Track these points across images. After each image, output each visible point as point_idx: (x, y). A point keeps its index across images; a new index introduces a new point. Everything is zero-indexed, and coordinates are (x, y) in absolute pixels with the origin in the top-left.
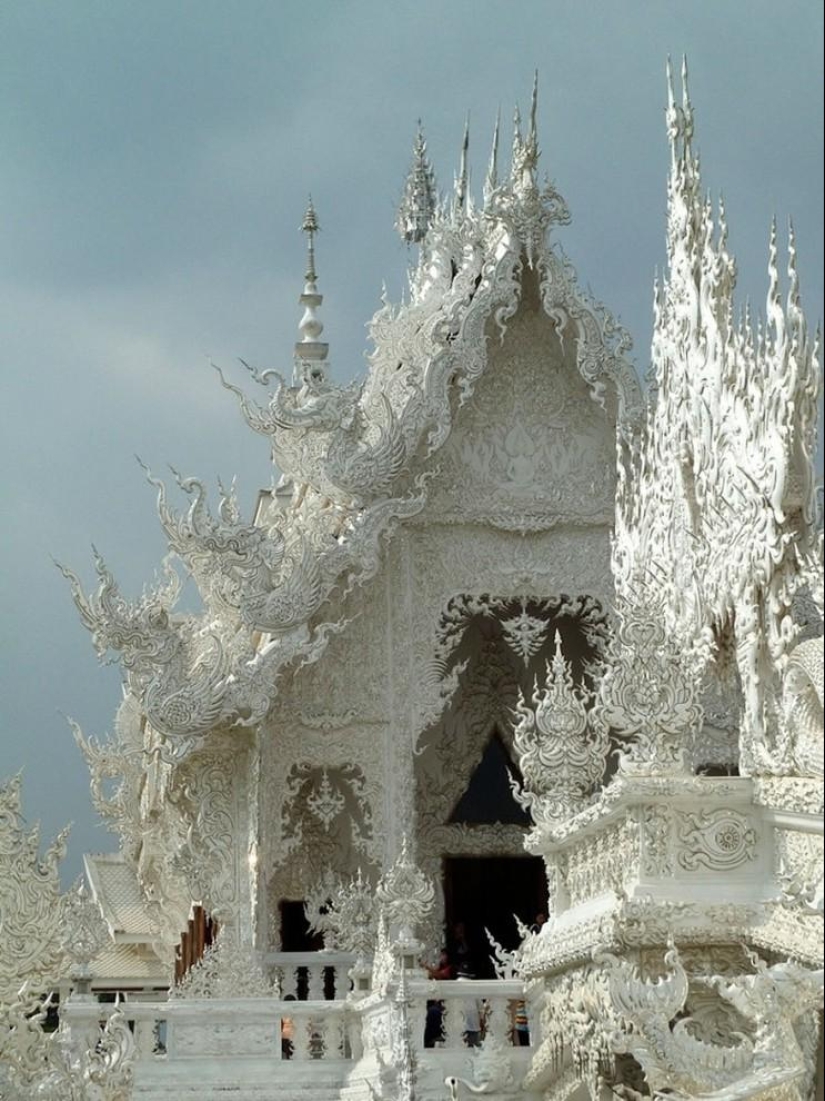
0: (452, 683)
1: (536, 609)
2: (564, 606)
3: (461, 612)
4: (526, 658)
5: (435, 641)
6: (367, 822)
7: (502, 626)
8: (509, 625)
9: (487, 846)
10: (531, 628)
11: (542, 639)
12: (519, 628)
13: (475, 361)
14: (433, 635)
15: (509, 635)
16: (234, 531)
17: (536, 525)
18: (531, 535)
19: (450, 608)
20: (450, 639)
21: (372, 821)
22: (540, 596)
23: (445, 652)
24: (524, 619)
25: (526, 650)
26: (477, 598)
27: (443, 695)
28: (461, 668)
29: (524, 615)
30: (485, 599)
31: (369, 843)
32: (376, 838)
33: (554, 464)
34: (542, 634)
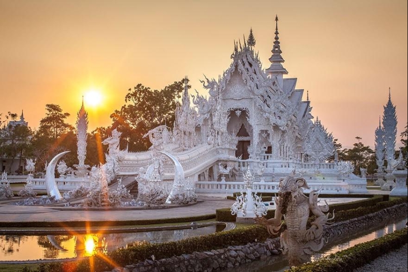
0: (228, 120)
1: (240, 110)
8: (236, 112)
13: (229, 78)
17: (239, 98)
18: (239, 100)
22: (240, 108)
23: (228, 116)
24: (238, 111)
28: (230, 118)
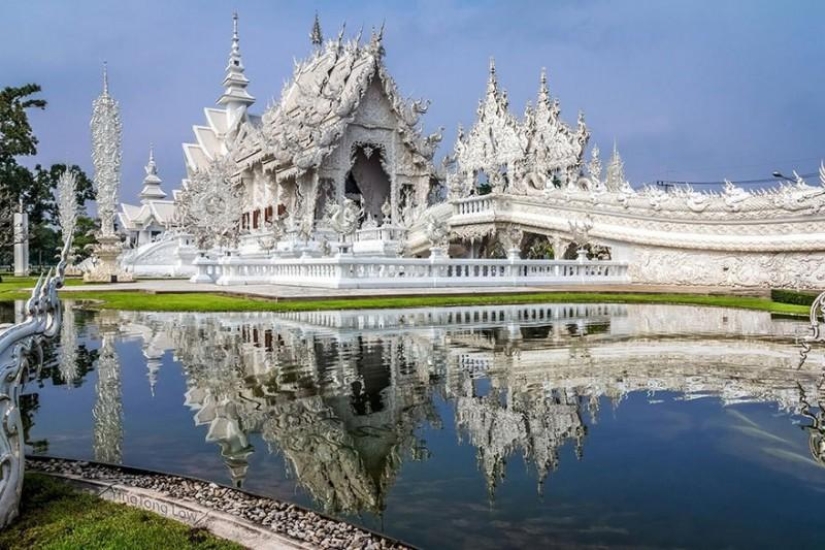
0: (353, 162)
1: (371, 146)
2: (377, 146)
3: (356, 145)
4: (368, 158)
5: (350, 151)
8: (365, 149)
10: (370, 151)
11: (372, 154)
12: (367, 151)
15: (365, 152)
17: (372, 127)
19: (354, 144)
20: (353, 151)
22: (372, 143)
23: (352, 154)
24: (368, 148)
25: (368, 156)
26: (359, 142)
27: (351, 164)
28: (355, 158)
30: (361, 142)
34: (372, 152)
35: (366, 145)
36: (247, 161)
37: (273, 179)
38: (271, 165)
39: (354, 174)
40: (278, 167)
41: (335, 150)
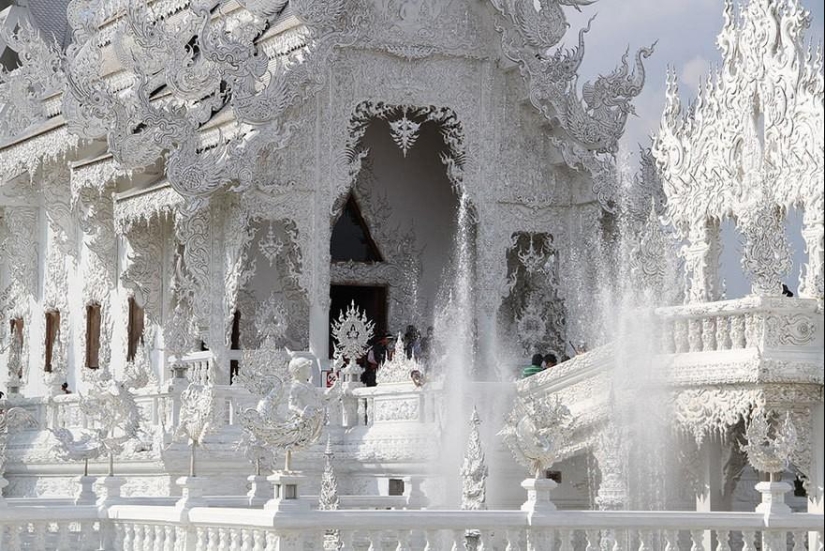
0: (357, 166)
1: (413, 115)
2: (432, 114)
3: (365, 114)
4: (405, 150)
5: (347, 134)
6: (299, 261)
7: (390, 126)
8: (395, 126)
9: (344, 277)
10: (409, 129)
11: (415, 137)
12: (400, 128)
14: (345, 129)
15: (394, 133)
16: (231, 48)
17: (417, 53)
18: (413, 60)
19: (357, 111)
20: (357, 133)
21: (302, 261)
22: (416, 105)
23: (353, 142)
24: (405, 122)
25: (405, 143)
26: (375, 105)
27: (351, 174)
28: (364, 155)
29: (405, 119)
30: (380, 105)
31: (300, 276)
32: (304, 273)
33: (431, 9)
34: (416, 134)
35: (398, 114)
36: (20, 153)
37: (105, 215)
38: (96, 176)
39: (361, 201)
40: (119, 185)
41: (295, 131)
